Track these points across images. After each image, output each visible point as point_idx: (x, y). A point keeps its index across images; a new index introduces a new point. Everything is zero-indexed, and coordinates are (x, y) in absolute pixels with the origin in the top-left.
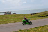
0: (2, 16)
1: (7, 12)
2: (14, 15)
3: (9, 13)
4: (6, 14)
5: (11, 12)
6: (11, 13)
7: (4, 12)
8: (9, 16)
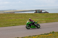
0: (32, 14)
1: (37, 10)
2: (46, 13)
3: (40, 12)
4: (36, 12)
5: (42, 10)
6: (43, 12)
7: (34, 11)
8: (40, 15)
